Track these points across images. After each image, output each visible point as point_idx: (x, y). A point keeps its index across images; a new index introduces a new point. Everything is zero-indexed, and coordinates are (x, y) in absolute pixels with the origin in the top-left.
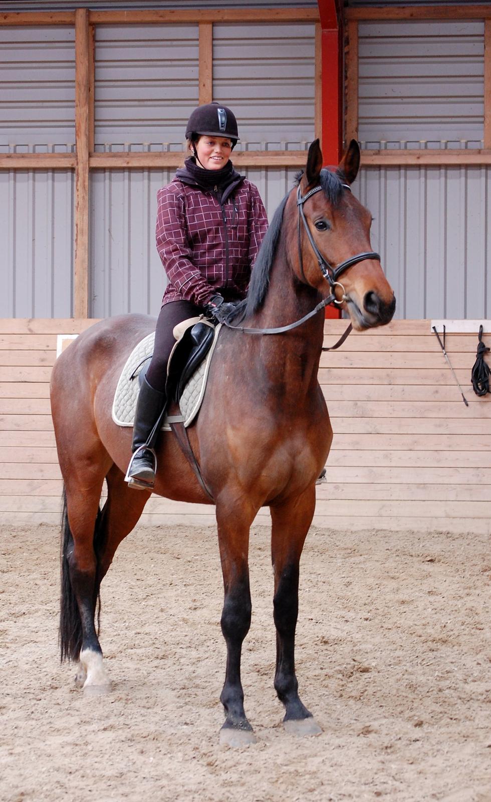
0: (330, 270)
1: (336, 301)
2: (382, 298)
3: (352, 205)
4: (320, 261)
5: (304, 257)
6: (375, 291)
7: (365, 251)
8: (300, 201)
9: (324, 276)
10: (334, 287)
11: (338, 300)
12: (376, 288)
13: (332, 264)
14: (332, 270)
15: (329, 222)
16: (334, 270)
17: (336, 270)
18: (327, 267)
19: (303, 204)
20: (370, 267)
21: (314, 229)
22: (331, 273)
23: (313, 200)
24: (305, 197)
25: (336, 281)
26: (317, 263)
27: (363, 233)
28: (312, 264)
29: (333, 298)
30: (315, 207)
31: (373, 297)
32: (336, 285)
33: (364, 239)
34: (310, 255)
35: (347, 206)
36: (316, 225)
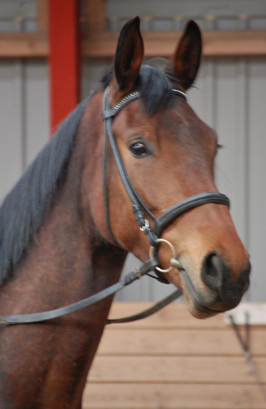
0: (152, 219)
1: (158, 269)
2: (228, 264)
3: (189, 120)
4: (136, 206)
5: (113, 201)
6: (219, 251)
7: (206, 191)
8: (108, 114)
9: (142, 229)
10: (158, 246)
11: (162, 268)
12: (221, 247)
13: (154, 210)
14: (153, 219)
15: (152, 146)
16: (157, 220)
17: (161, 220)
18: (146, 215)
19: (113, 118)
20: (214, 214)
21: (128, 155)
22: (153, 224)
23: (129, 110)
24: (117, 107)
25: (160, 237)
26: (131, 209)
27: (204, 163)
28: (124, 211)
29: (154, 263)
30: (131, 121)
31: (215, 261)
32: (160, 243)
33: (206, 173)
34: (122, 195)
35: (181, 122)
36: (132, 148)
